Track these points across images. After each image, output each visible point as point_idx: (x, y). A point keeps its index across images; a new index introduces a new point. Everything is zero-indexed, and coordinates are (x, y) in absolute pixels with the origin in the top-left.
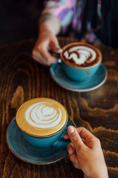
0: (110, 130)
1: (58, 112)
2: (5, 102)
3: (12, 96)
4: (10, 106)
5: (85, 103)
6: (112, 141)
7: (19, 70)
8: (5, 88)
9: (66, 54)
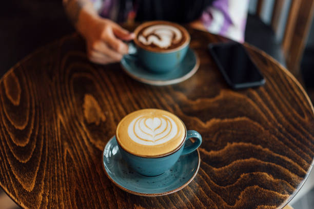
0: (226, 120)
1: (166, 119)
2: (77, 118)
3: (83, 109)
4: (85, 121)
5: (182, 97)
6: (234, 132)
7: (75, 75)
8: (68, 102)
9: (142, 39)
